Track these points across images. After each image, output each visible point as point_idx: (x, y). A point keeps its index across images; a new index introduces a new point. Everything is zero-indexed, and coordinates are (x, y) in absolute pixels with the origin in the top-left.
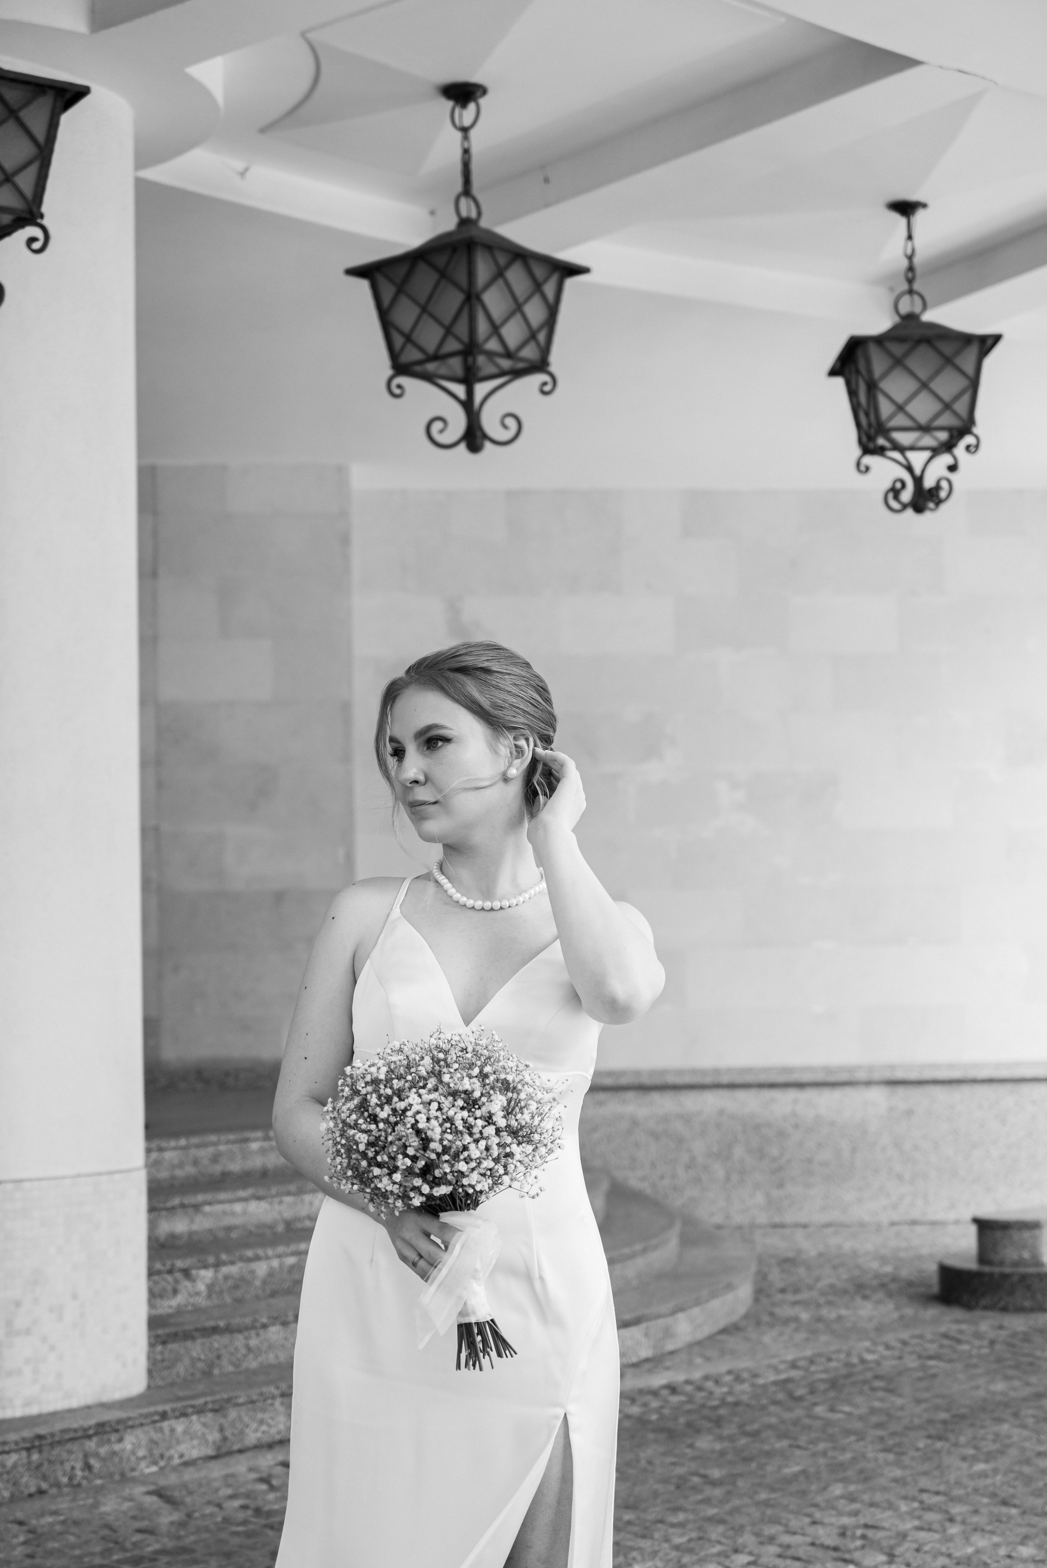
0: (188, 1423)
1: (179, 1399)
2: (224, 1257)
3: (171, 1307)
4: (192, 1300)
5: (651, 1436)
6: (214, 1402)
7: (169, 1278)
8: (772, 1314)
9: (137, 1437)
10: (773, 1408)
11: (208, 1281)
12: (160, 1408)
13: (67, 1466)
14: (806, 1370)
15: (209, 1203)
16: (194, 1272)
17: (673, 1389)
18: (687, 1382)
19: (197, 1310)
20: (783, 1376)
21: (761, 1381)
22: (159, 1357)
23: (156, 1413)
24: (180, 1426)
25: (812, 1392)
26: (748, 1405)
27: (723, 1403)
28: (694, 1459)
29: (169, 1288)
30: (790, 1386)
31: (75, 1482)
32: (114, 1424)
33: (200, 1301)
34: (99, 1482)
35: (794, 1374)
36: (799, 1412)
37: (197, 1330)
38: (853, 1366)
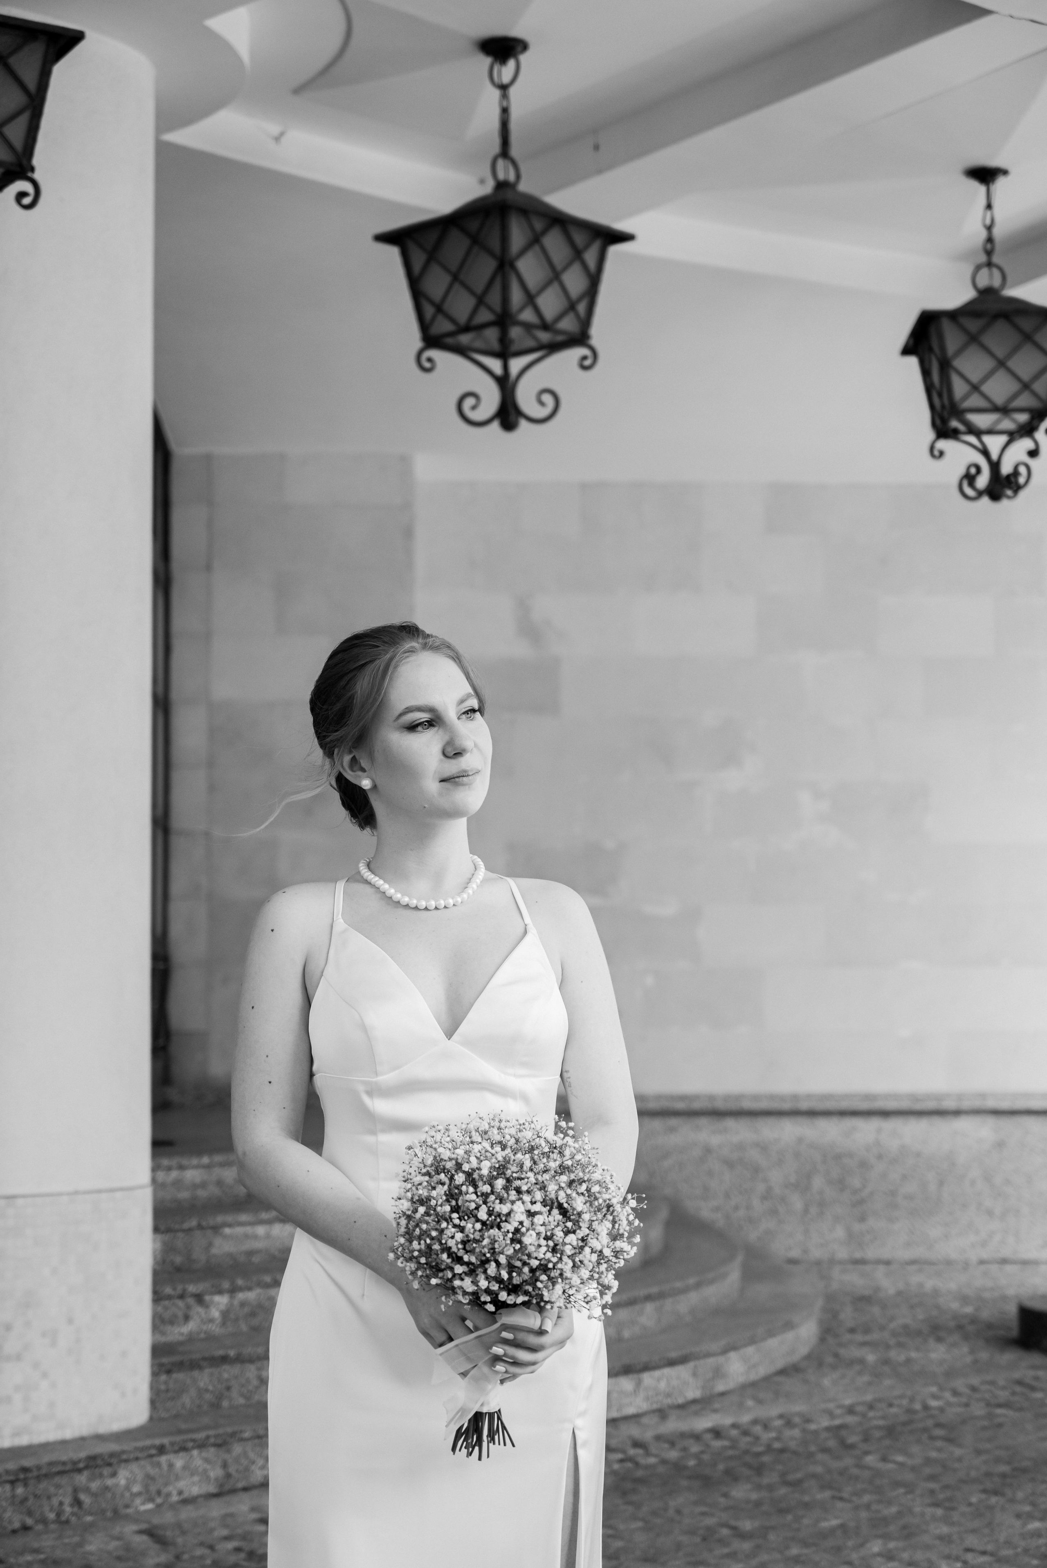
0: (188, 1458)
1: (180, 1432)
2: (240, 1282)
3: (182, 1334)
4: (205, 1328)
5: (684, 1483)
6: (216, 1436)
7: (180, 1303)
8: (836, 1355)
9: (131, 1472)
10: (820, 1457)
11: (222, 1307)
12: (157, 1442)
13: (55, 1502)
14: (864, 1415)
15: (230, 1225)
16: (207, 1298)
17: (716, 1433)
18: (734, 1426)
19: (210, 1338)
20: (837, 1422)
21: (813, 1427)
22: (163, 1387)
23: (153, 1446)
24: (179, 1462)
25: (866, 1440)
26: (795, 1453)
27: (769, 1449)
28: (726, 1509)
29: (180, 1314)
30: (844, 1433)
31: (63, 1518)
32: (106, 1457)
33: (214, 1328)
34: (89, 1519)
35: (850, 1419)
36: (848, 1461)
37: (204, 1359)
38: (914, 1412)
